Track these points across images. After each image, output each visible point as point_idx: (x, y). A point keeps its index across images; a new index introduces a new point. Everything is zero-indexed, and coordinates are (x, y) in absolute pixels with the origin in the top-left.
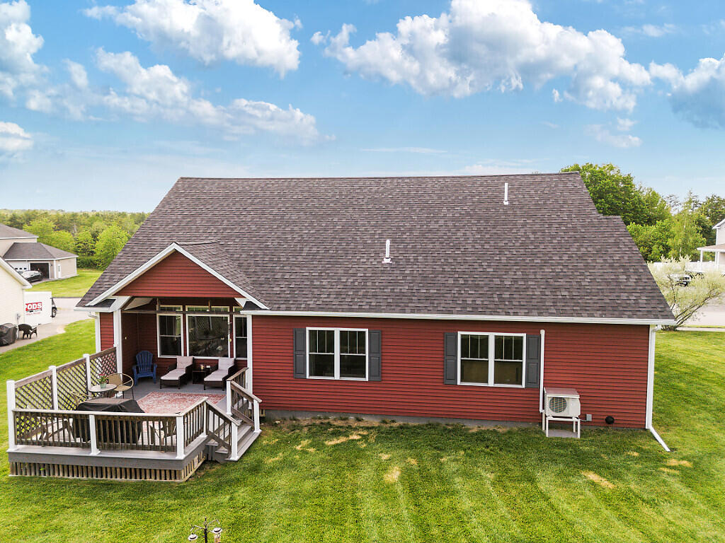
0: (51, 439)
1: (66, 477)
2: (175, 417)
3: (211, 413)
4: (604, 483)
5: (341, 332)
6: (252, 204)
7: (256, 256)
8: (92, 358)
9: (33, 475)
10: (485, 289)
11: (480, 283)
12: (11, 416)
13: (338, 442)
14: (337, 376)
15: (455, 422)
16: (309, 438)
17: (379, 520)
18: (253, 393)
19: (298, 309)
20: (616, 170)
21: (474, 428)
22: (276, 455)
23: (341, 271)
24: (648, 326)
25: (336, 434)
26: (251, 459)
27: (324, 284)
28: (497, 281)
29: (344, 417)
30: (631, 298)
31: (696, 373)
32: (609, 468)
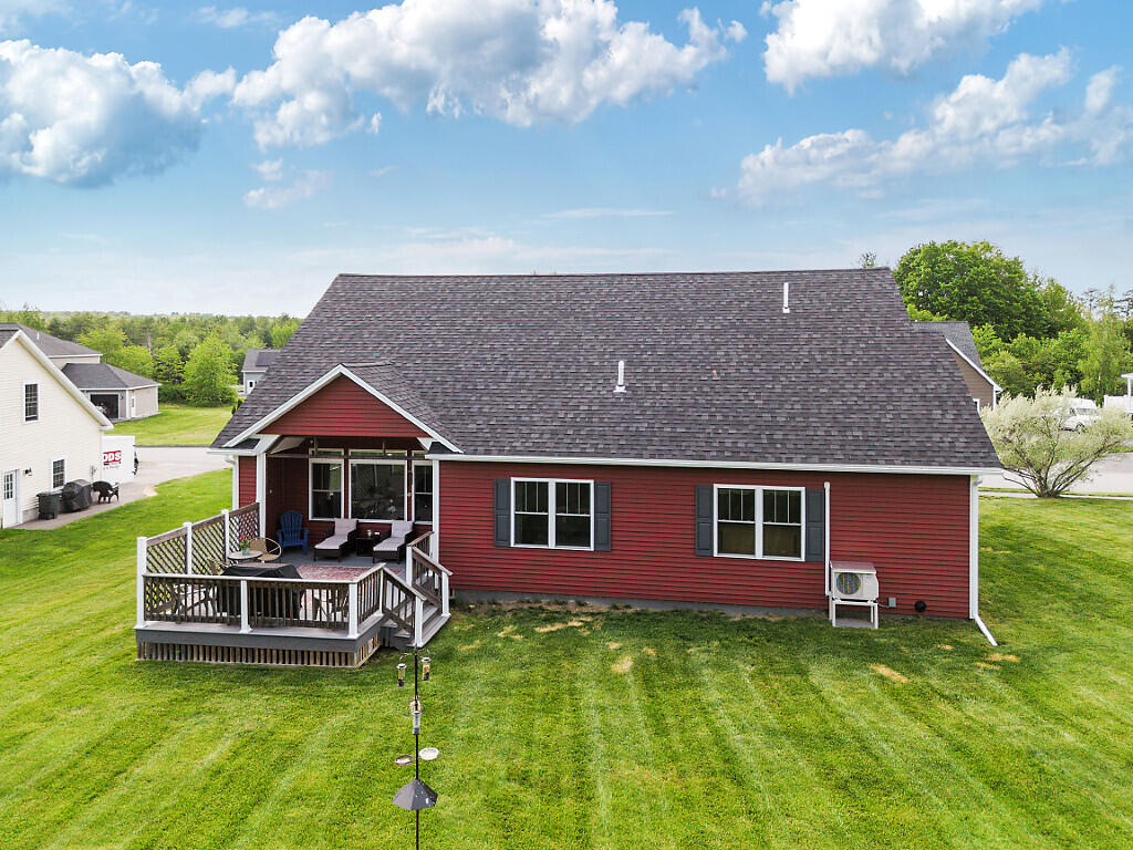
0: (190, 613)
1: (207, 661)
2: (347, 584)
3: (389, 584)
4: (897, 678)
5: (557, 483)
6: (437, 311)
7: (444, 382)
8: (232, 515)
9: (165, 658)
10: (750, 427)
11: (745, 419)
12: (140, 583)
13: (553, 629)
14: (552, 544)
15: (710, 609)
16: (515, 624)
17: (602, 709)
18: (440, 562)
19: (500, 452)
20: (994, 251)
21: (736, 616)
22: (472, 642)
23: (558, 403)
24: (967, 478)
25: (550, 620)
26: (440, 645)
27: (535, 419)
28: (767, 416)
29: (561, 600)
30: (945, 439)
31: (1064, 552)
32: (907, 662)
